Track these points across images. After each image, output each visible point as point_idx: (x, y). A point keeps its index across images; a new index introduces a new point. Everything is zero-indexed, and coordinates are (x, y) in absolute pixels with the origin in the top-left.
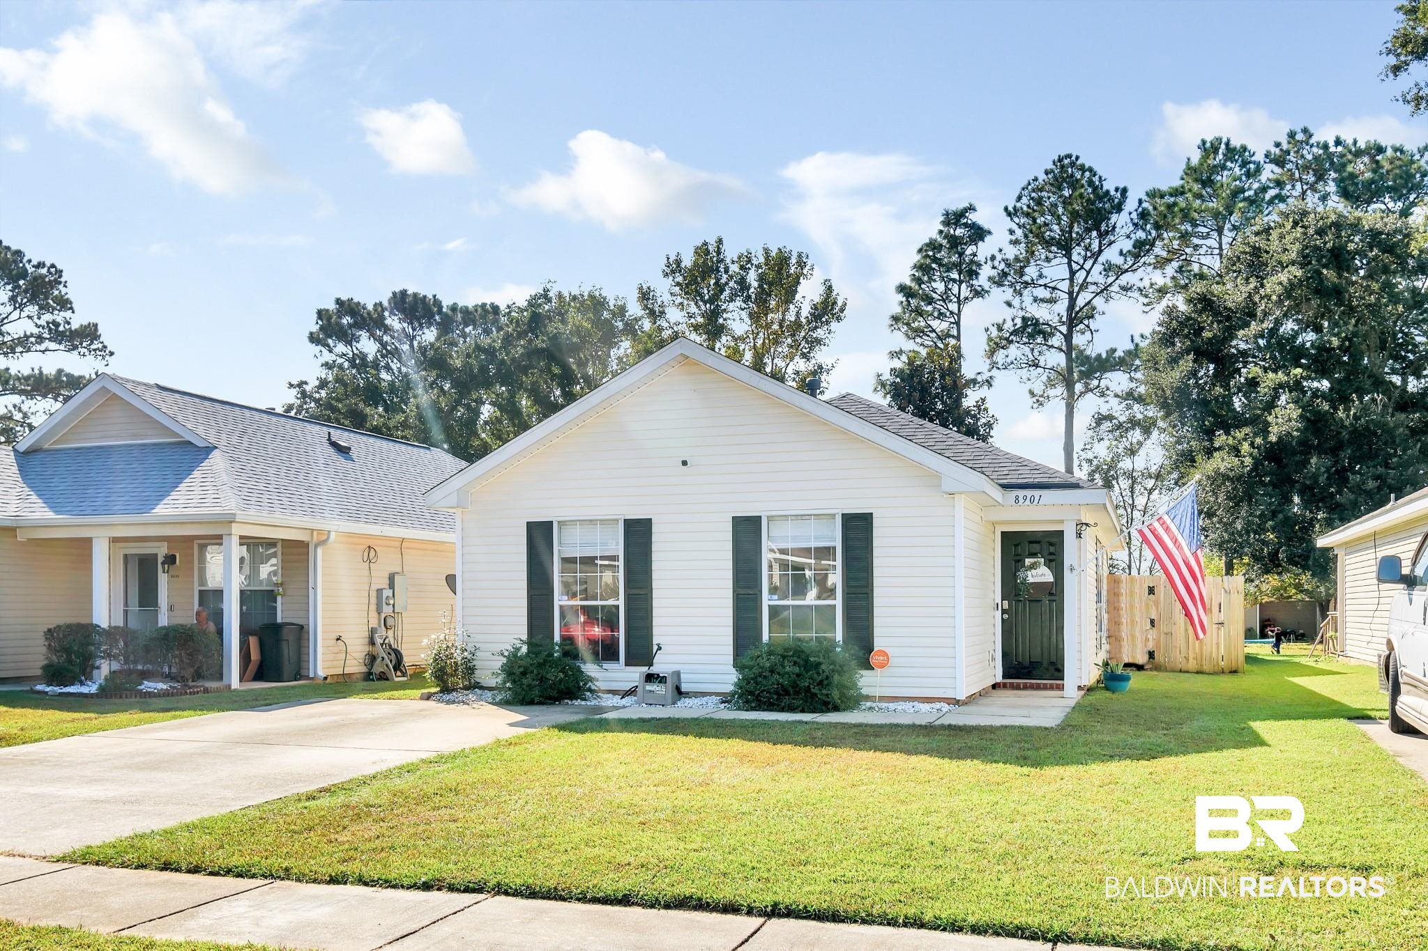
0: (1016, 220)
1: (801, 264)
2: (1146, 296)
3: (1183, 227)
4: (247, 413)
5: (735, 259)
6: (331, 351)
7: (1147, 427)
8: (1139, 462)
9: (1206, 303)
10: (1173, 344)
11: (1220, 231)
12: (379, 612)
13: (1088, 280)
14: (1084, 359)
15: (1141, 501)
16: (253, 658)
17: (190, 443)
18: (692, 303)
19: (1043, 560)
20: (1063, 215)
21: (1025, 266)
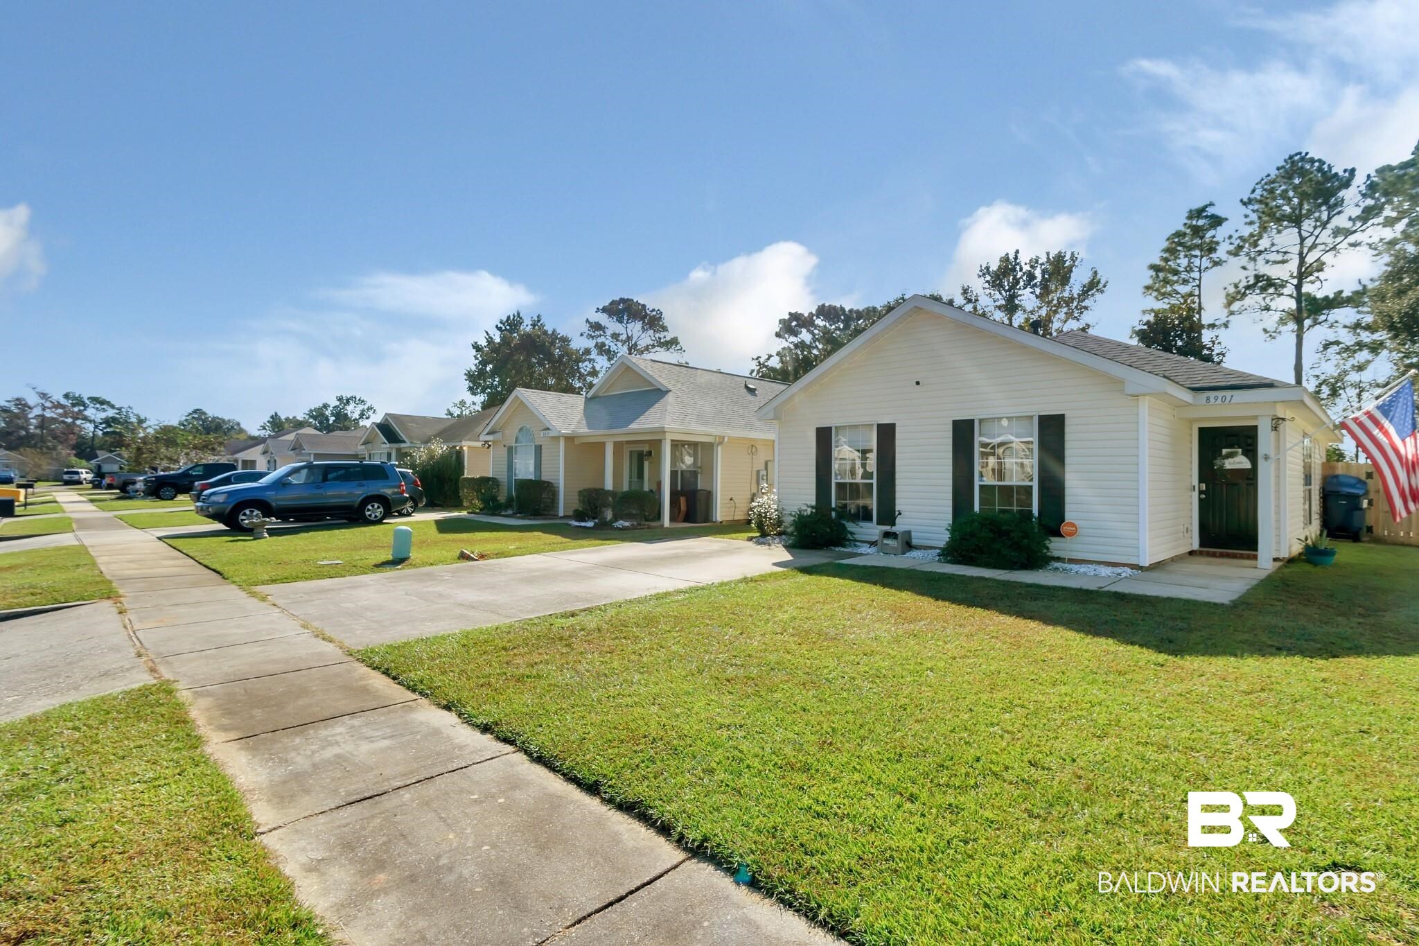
0: (1250, 207)
1: (1073, 259)
2: (1375, 249)
4: (700, 372)
5: (1027, 262)
6: (787, 341)
7: (1375, 348)
8: (1367, 376)
10: (1401, 279)
12: (758, 483)
13: (1316, 242)
14: (1312, 300)
16: (682, 510)
17: (659, 389)
18: (997, 293)
19: (1240, 450)
20: (1294, 197)
21: (1258, 240)
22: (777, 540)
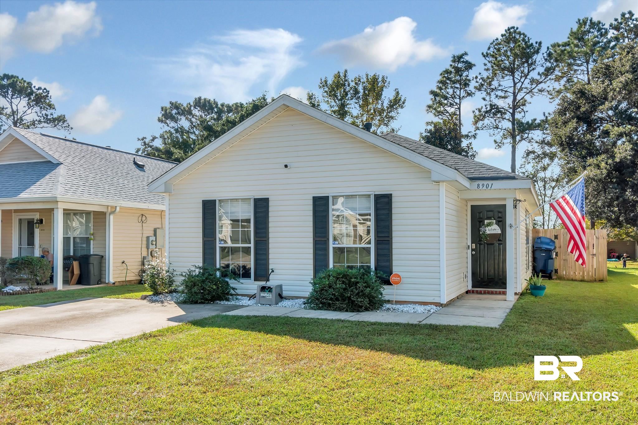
0: (487, 58)
1: (384, 81)
2: (551, 95)
3: (569, 61)
4: (90, 148)
5: (353, 80)
6: (168, 126)
7: (552, 156)
8: (548, 174)
9: (582, 93)
10: (565, 114)
11: (587, 62)
12: (148, 248)
13: (522, 87)
14: (520, 124)
15: (549, 192)
16: (75, 273)
17: (50, 162)
18: (333, 101)
19: (495, 221)
20: (510, 56)
21: (492, 81)
22: (169, 298)
